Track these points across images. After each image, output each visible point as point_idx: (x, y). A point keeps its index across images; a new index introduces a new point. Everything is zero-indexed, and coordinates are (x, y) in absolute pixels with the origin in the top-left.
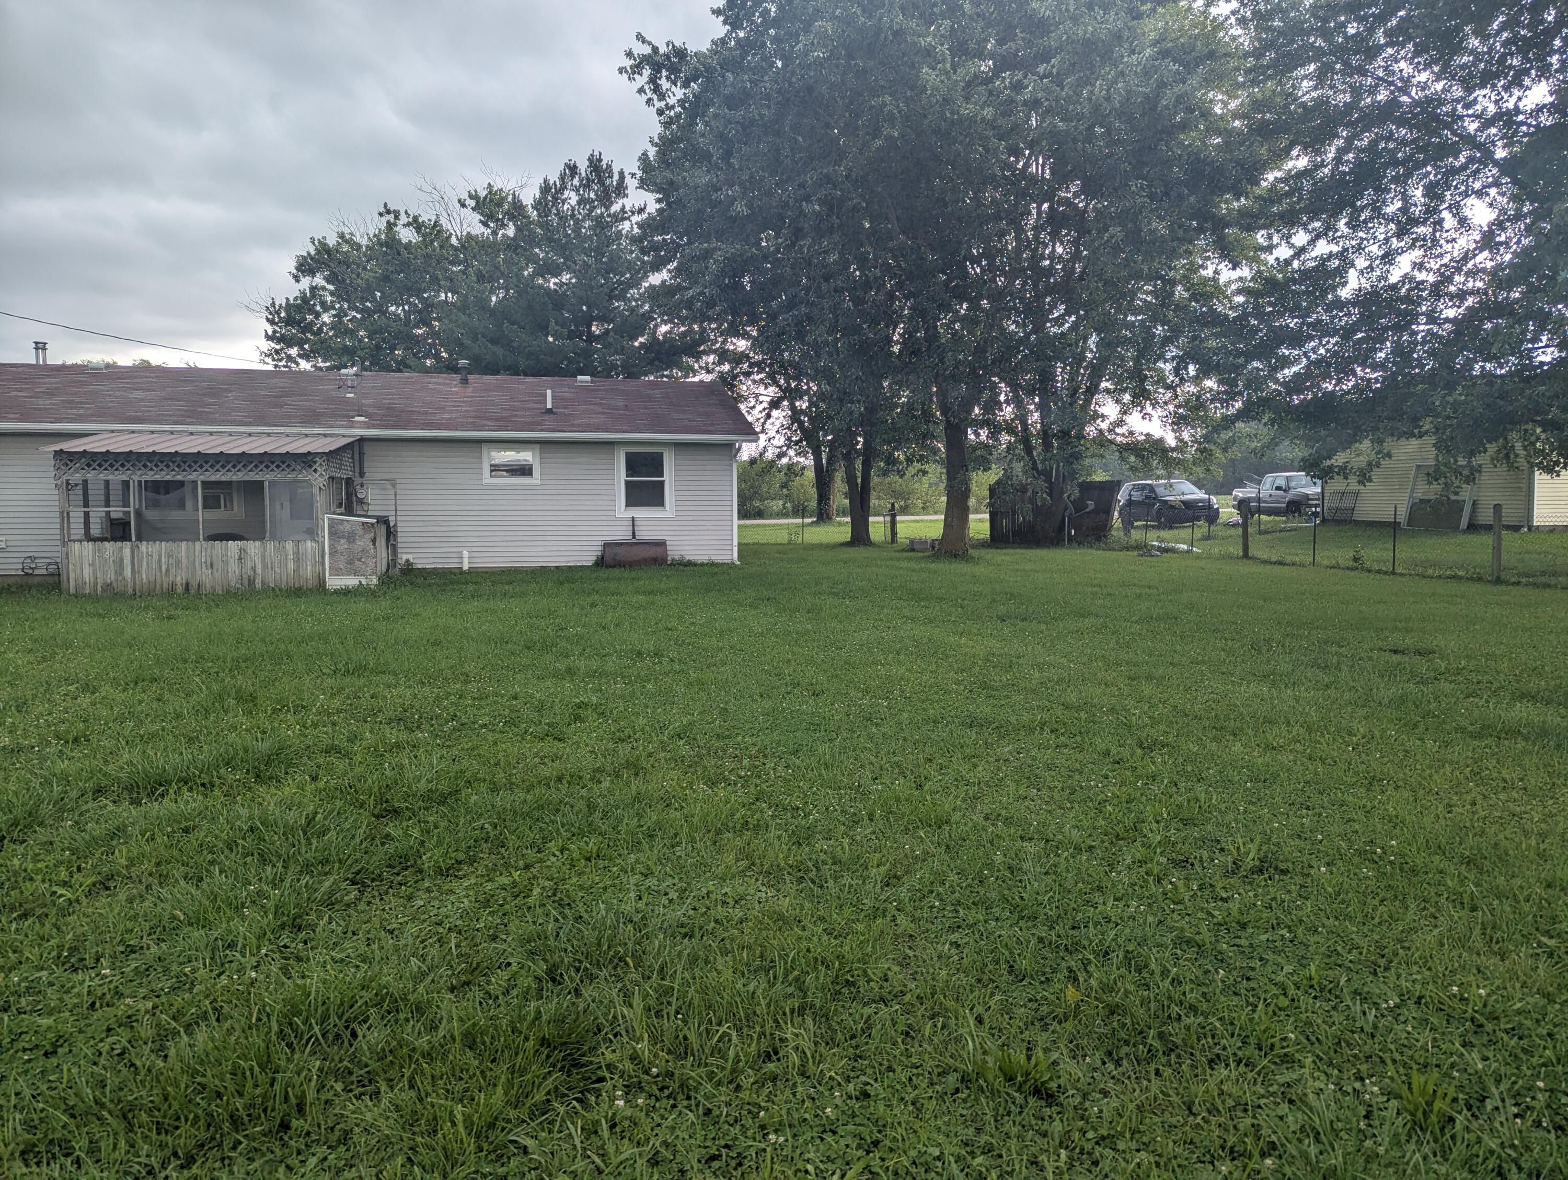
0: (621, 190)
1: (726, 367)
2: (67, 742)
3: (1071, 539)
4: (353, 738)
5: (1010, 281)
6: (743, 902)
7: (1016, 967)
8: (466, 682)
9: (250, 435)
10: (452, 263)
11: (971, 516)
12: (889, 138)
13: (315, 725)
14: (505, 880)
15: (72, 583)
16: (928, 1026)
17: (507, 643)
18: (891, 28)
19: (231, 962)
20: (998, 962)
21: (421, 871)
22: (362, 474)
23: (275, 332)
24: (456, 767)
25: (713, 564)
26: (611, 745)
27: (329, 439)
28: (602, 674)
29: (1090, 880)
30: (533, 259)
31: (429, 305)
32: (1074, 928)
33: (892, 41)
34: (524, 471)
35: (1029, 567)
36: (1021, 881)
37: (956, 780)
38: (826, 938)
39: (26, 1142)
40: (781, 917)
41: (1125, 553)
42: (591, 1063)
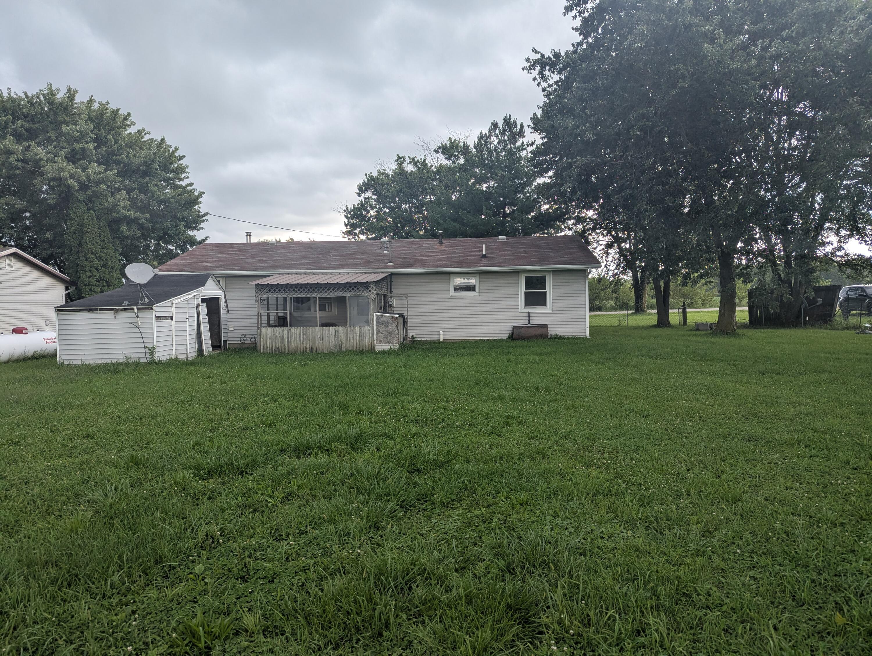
0: (521, 133)
1: (580, 227)
2: (266, 426)
3: (806, 323)
4: (395, 429)
5: (762, 165)
6: (613, 538)
7: (798, 597)
8: (447, 402)
9: (340, 274)
10: (433, 180)
11: (737, 309)
12: (683, 87)
13: (376, 422)
14: (477, 512)
15: (262, 348)
16: (740, 628)
17: (466, 381)
18: (684, 24)
19: (347, 543)
20: (784, 592)
21: (433, 503)
22: (391, 292)
23: (349, 222)
24: (447, 448)
25: (575, 338)
26: (527, 440)
27: (376, 275)
28: (518, 400)
29: (845, 545)
30: (474, 175)
31: (422, 204)
32: (836, 575)
33: (684, 32)
34: (471, 288)
35: (777, 340)
36: (794, 541)
37: (743, 474)
38: (668, 565)
39: (264, 625)
40: (637, 550)
41: (846, 331)
42: (535, 622)
